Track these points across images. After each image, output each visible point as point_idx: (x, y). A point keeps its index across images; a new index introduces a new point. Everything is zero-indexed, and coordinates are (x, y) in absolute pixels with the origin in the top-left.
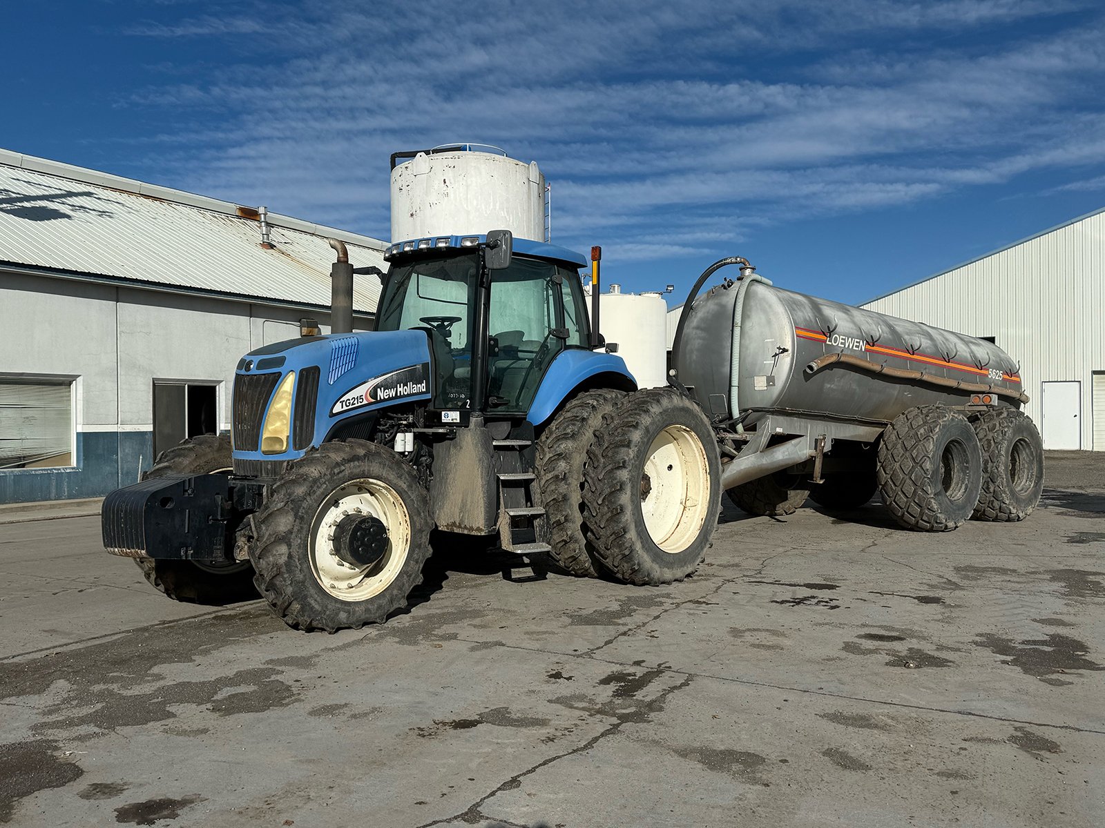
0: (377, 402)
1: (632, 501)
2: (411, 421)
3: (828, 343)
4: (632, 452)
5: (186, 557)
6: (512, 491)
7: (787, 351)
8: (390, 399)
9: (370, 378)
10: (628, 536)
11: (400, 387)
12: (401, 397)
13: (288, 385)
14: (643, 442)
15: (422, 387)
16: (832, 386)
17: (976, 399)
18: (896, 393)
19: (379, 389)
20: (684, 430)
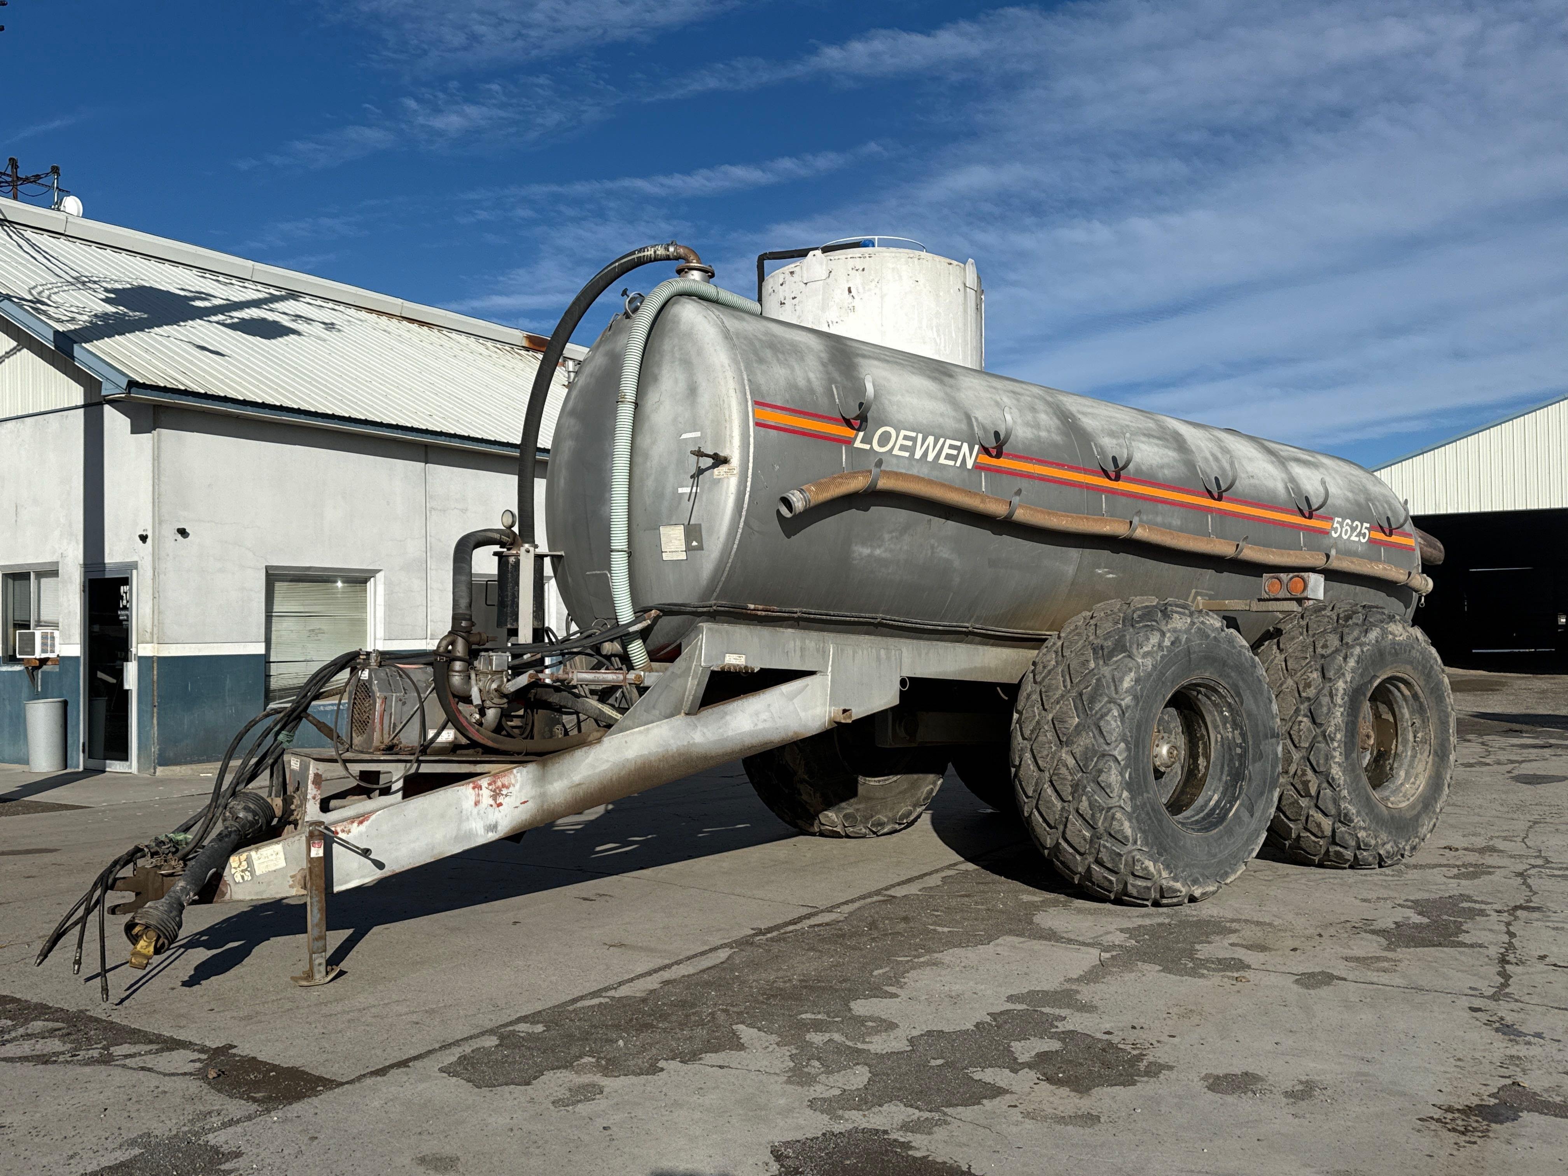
3: (858, 444)
7: (725, 461)
16: (878, 552)
17: (1272, 584)
18: (1070, 570)
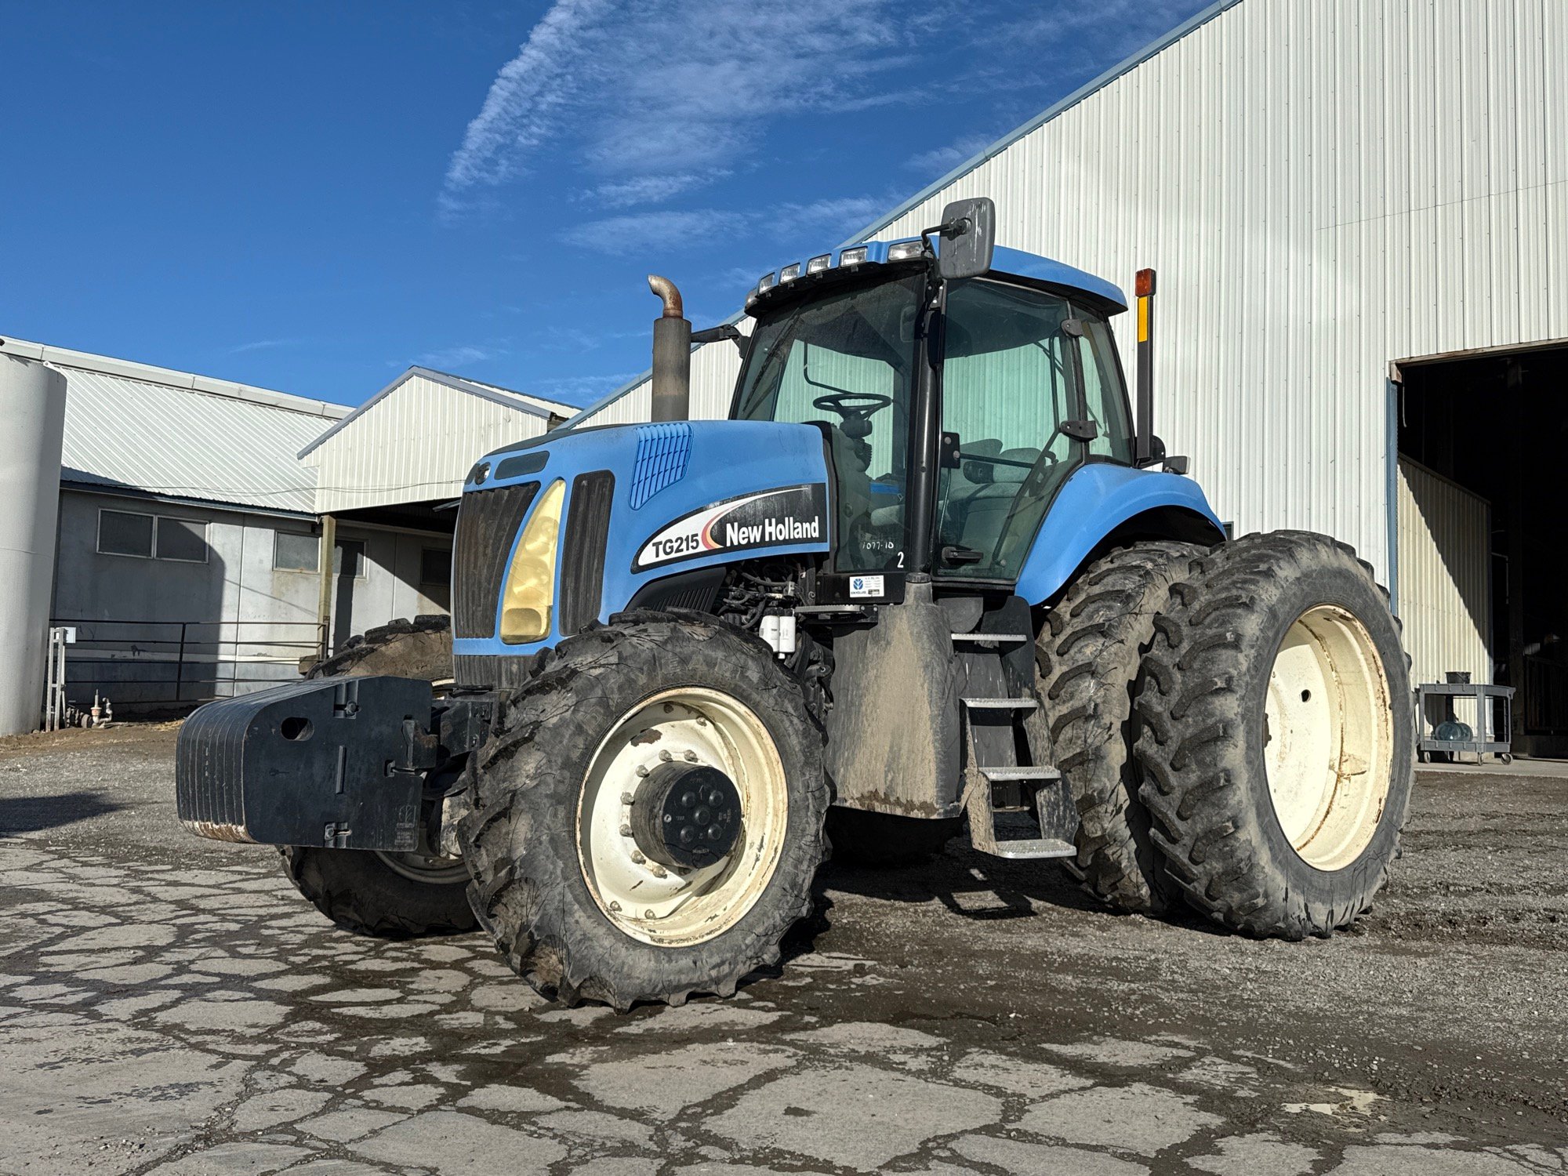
0: (725, 550)
1: (1250, 762)
2: (790, 592)
4: (1244, 660)
5: (335, 844)
6: (989, 731)
8: (749, 546)
9: (713, 501)
10: (1242, 835)
11: (770, 525)
12: (771, 543)
13: (553, 505)
14: (1266, 639)
15: (812, 529)
19: (729, 526)
20: (1342, 617)
